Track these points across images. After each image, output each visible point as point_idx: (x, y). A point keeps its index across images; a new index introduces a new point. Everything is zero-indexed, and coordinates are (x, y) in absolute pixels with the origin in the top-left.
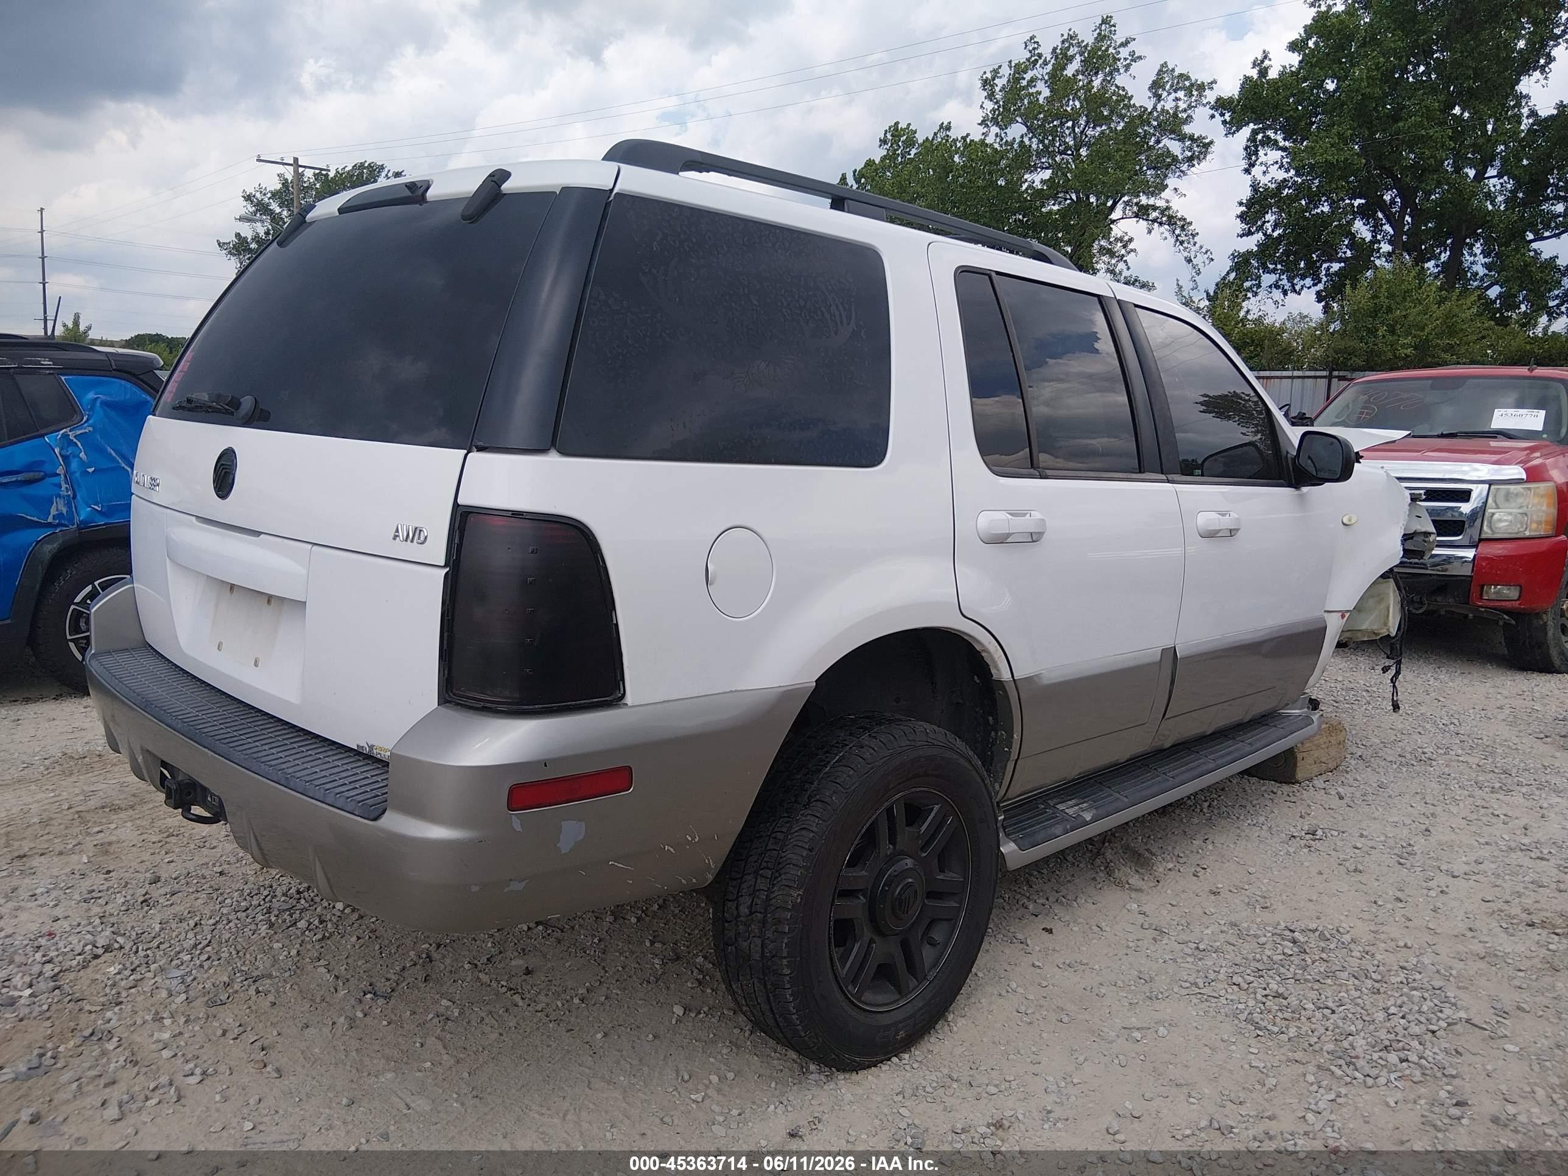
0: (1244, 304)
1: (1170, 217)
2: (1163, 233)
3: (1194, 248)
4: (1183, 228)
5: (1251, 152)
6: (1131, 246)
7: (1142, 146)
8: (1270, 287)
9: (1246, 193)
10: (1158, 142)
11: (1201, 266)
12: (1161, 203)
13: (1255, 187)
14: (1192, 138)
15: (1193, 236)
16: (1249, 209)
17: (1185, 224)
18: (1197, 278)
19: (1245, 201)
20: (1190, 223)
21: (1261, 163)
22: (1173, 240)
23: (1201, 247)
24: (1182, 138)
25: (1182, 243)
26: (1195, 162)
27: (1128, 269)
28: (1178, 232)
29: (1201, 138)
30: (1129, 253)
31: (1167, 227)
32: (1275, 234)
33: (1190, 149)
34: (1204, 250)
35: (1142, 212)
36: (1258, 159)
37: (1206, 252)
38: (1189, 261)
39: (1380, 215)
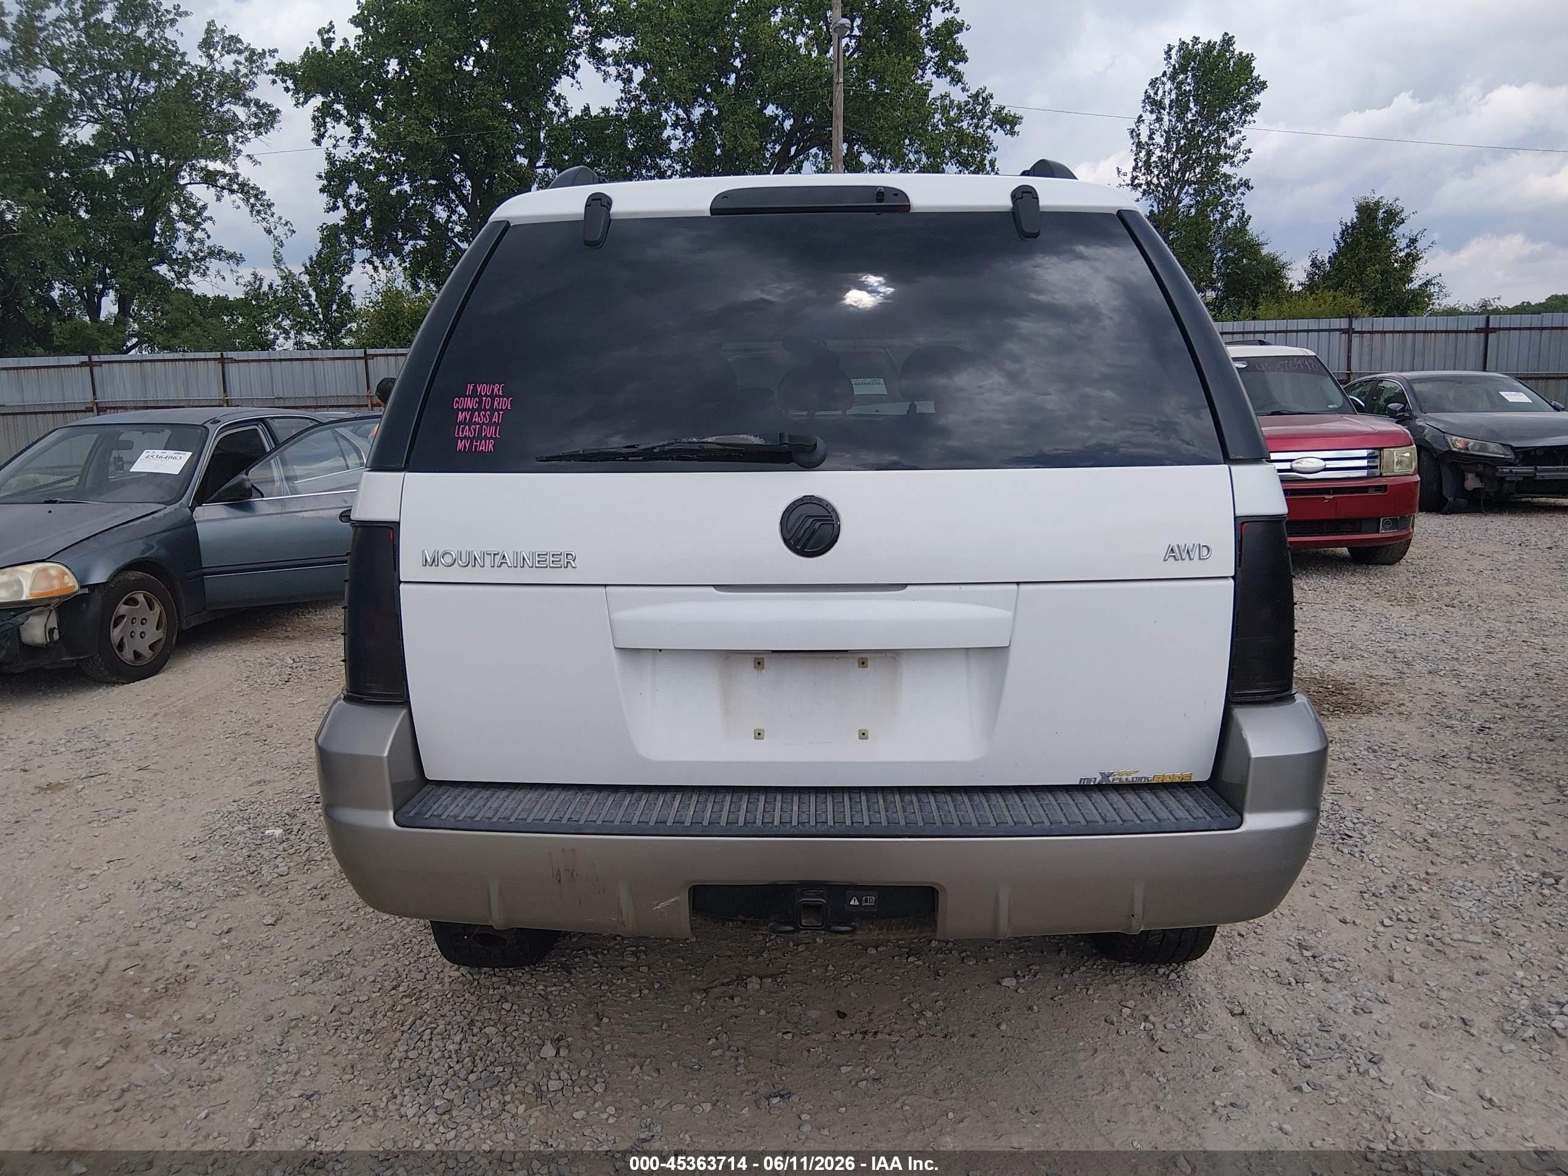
0: (344, 279)
1: (243, 185)
2: (234, 201)
3: (271, 220)
4: (256, 196)
5: (319, 123)
6: (206, 214)
7: (204, 109)
8: (363, 262)
9: (324, 167)
10: (221, 105)
11: (283, 238)
12: (229, 170)
13: (330, 159)
14: (257, 103)
15: (270, 206)
16: (329, 182)
17: (259, 194)
18: (280, 250)
19: (323, 175)
20: (264, 193)
21: (330, 136)
22: (248, 209)
23: (280, 218)
24: (246, 103)
25: (259, 212)
26: (262, 130)
27: (209, 237)
28: (252, 200)
29: (266, 105)
30: (204, 221)
31: (240, 195)
32: (359, 209)
33: (256, 116)
34: (283, 221)
35: (210, 178)
36: (326, 131)
37: (286, 224)
38: (269, 232)
39: (453, 196)
